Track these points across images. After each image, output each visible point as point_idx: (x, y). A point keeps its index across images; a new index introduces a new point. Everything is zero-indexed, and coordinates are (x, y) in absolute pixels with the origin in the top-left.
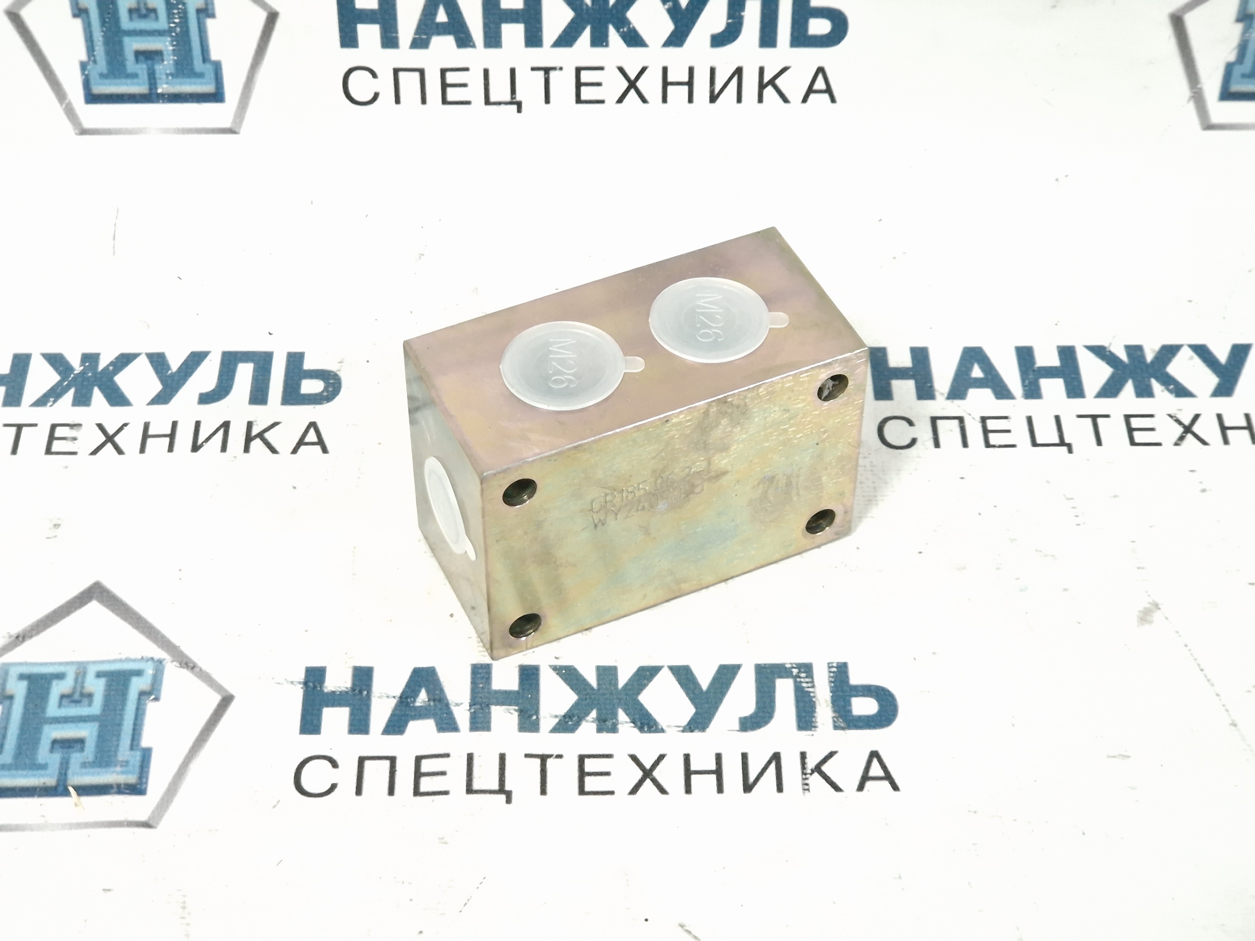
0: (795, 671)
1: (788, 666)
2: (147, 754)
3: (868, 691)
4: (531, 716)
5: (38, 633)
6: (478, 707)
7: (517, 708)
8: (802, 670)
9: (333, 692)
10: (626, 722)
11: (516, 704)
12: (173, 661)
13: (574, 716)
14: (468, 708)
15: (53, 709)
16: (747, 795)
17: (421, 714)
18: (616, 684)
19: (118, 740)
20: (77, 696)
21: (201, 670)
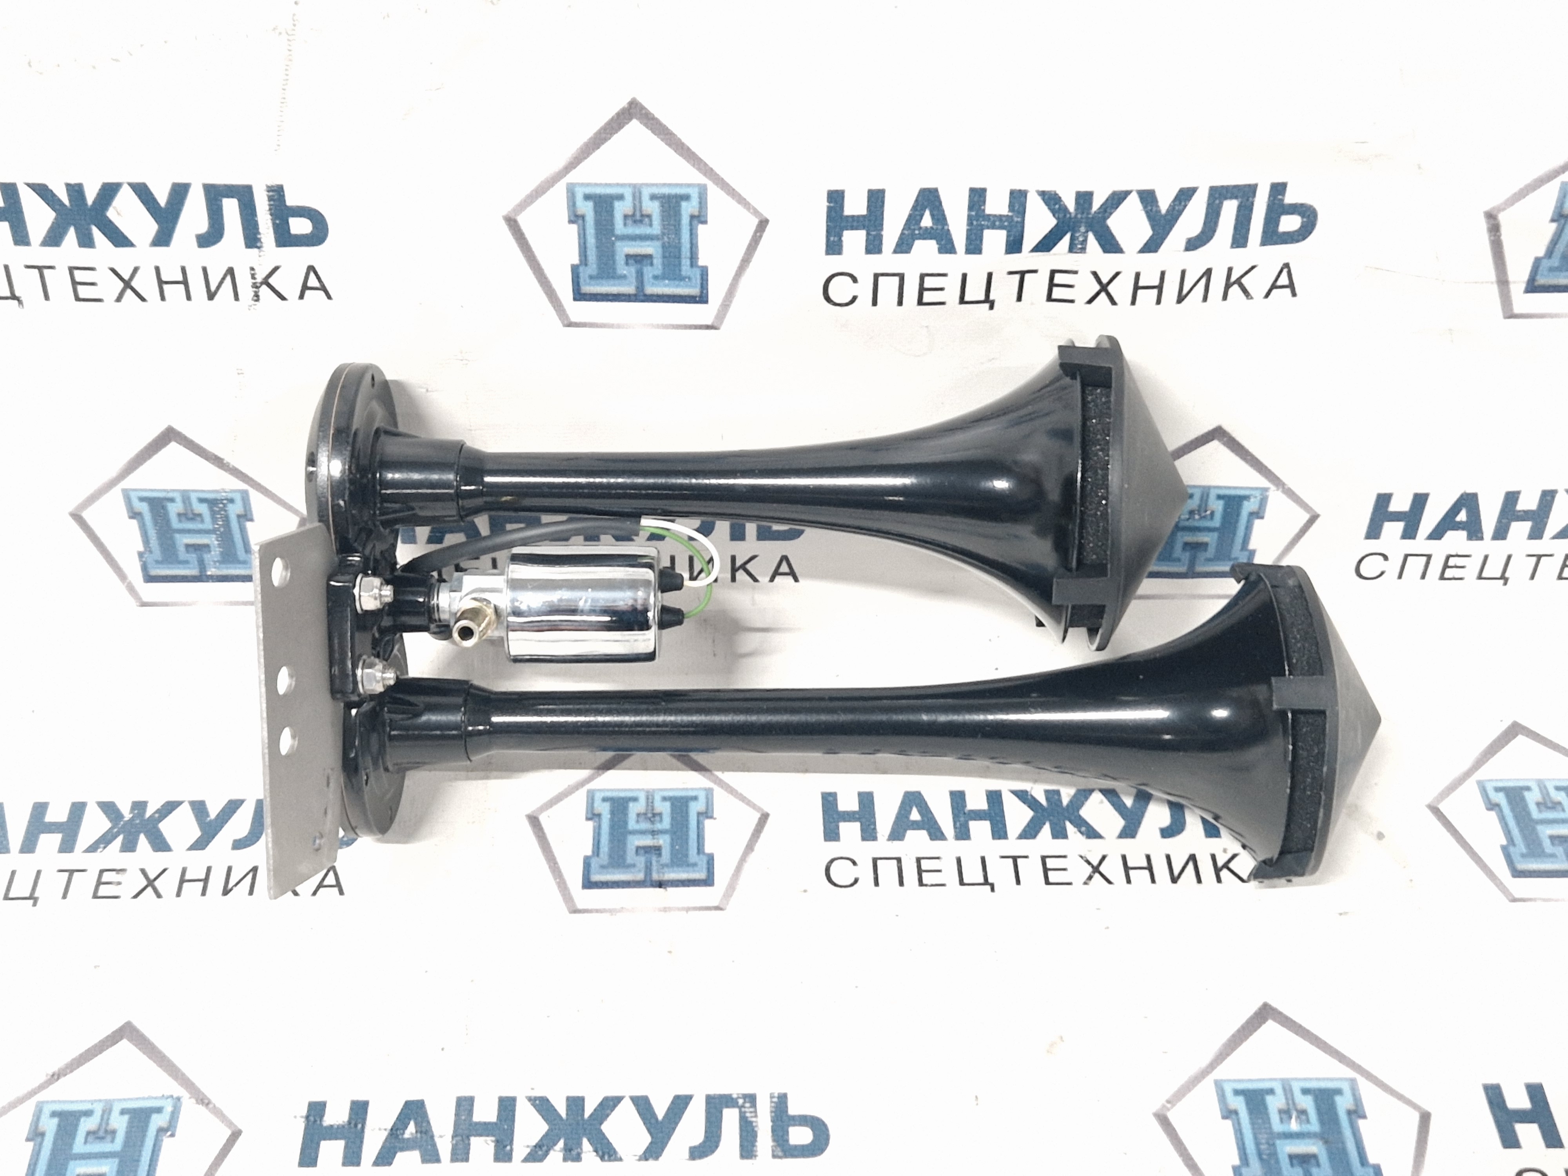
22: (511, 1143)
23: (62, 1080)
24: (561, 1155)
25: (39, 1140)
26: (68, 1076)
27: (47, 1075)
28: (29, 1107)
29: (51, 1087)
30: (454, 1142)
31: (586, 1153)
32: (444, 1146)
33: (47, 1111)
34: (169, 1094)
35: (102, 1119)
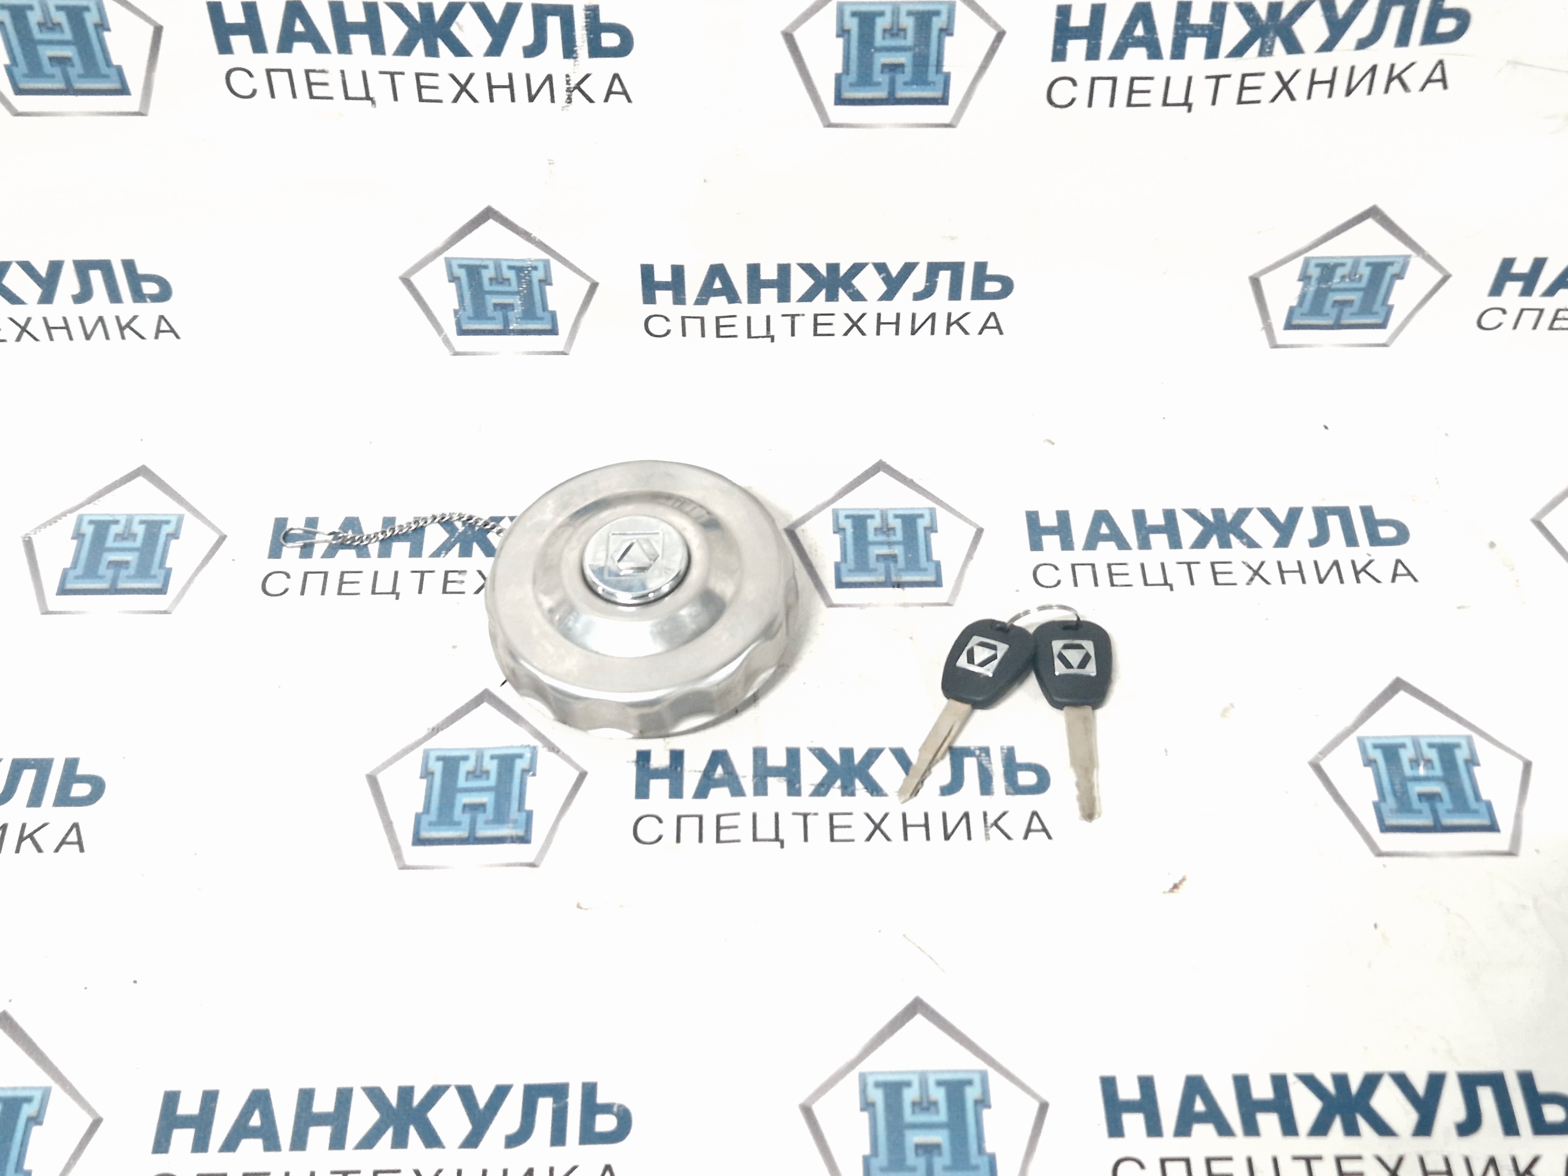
0: (977, 752)
1: (972, 748)
2: (529, 815)
3: (1029, 767)
4: (795, 785)
5: (447, 726)
6: (757, 778)
7: (785, 778)
8: (983, 751)
9: (656, 770)
10: (861, 789)
11: (785, 776)
12: (544, 747)
13: (825, 784)
14: (751, 778)
15: (462, 782)
16: (947, 842)
17: (718, 784)
18: (853, 760)
19: (510, 804)
20: (478, 773)
21: (563, 754)
22: (799, 782)
23: (441, 733)
24: (839, 792)
25: (430, 778)
26: (445, 730)
27: (428, 729)
28: (418, 754)
29: (434, 738)
30: (755, 780)
31: (859, 790)
32: (747, 783)
33: (433, 755)
34: (527, 744)
35: (477, 761)
